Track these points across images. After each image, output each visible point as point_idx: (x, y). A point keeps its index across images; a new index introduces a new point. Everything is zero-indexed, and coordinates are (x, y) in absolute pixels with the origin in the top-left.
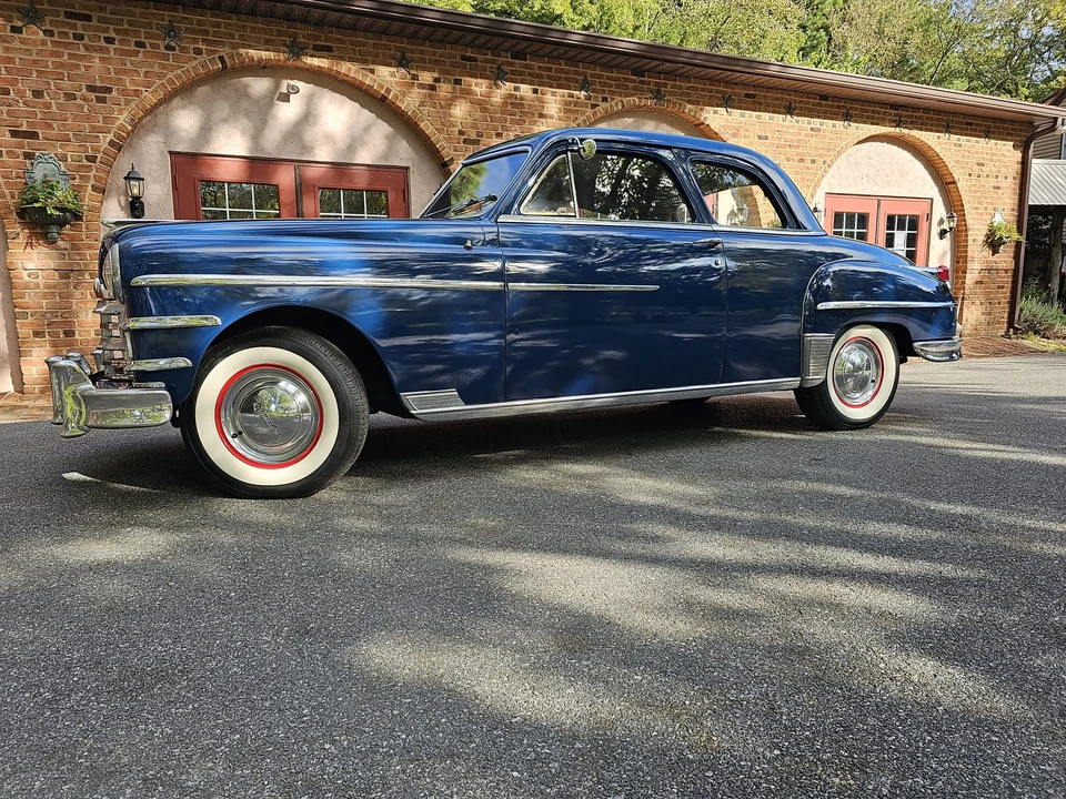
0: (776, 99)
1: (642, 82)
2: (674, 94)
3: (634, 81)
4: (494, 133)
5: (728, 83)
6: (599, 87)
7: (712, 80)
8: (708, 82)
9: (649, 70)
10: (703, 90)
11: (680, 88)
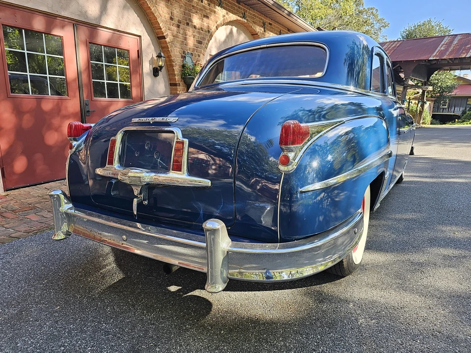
0: (277, 27)
1: (239, 7)
2: (249, 17)
3: (237, 6)
4: (186, 22)
5: (266, 16)
6: (225, 6)
7: (261, 13)
8: (259, 13)
9: (243, 2)
10: (258, 17)
11: (251, 14)
